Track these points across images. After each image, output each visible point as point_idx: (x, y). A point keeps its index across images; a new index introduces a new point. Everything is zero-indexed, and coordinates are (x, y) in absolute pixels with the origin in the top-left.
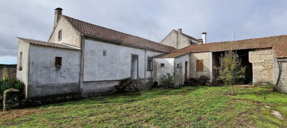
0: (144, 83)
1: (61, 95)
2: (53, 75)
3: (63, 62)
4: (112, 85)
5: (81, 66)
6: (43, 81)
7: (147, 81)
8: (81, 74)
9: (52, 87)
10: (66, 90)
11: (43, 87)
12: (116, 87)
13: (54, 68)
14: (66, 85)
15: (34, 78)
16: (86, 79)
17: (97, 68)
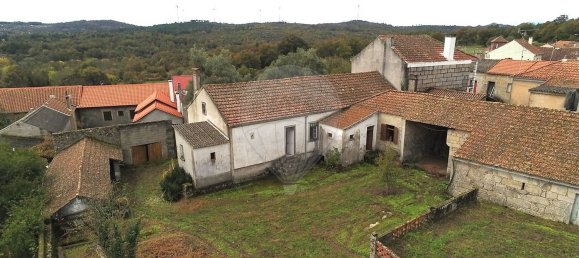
0: (304, 158)
1: (218, 184)
2: (211, 169)
3: (217, 157)
4: (263, 168)
5: (231, 156)
6: (205, 175)
7: (309, 155)
8: (232, 163)
9: (211, 178)
10: (221, 179)
11: (205, 179)
12: (267, 169)
13: (210, 163)
14: (221, 175)
15: (198, 173)
16: (236, 167)
17: (246, 153)
